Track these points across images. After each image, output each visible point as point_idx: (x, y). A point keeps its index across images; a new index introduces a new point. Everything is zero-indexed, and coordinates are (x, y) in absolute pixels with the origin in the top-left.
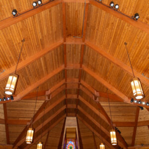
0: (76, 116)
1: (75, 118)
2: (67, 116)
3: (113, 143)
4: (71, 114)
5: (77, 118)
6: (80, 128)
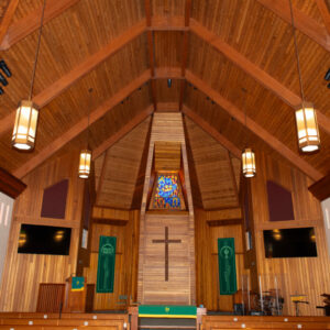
0: (180, 110)
1: (180, 114)
2: (155, 110)
3: (305, 144)
4: (166, 105)
5: (183, 115)
6: (190, 137)
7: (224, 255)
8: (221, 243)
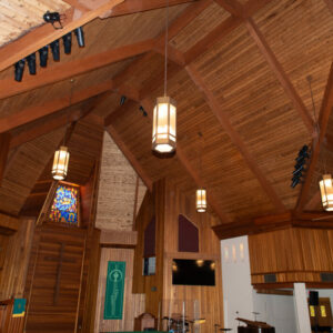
7: (113, 278)
8: (111, 266)
